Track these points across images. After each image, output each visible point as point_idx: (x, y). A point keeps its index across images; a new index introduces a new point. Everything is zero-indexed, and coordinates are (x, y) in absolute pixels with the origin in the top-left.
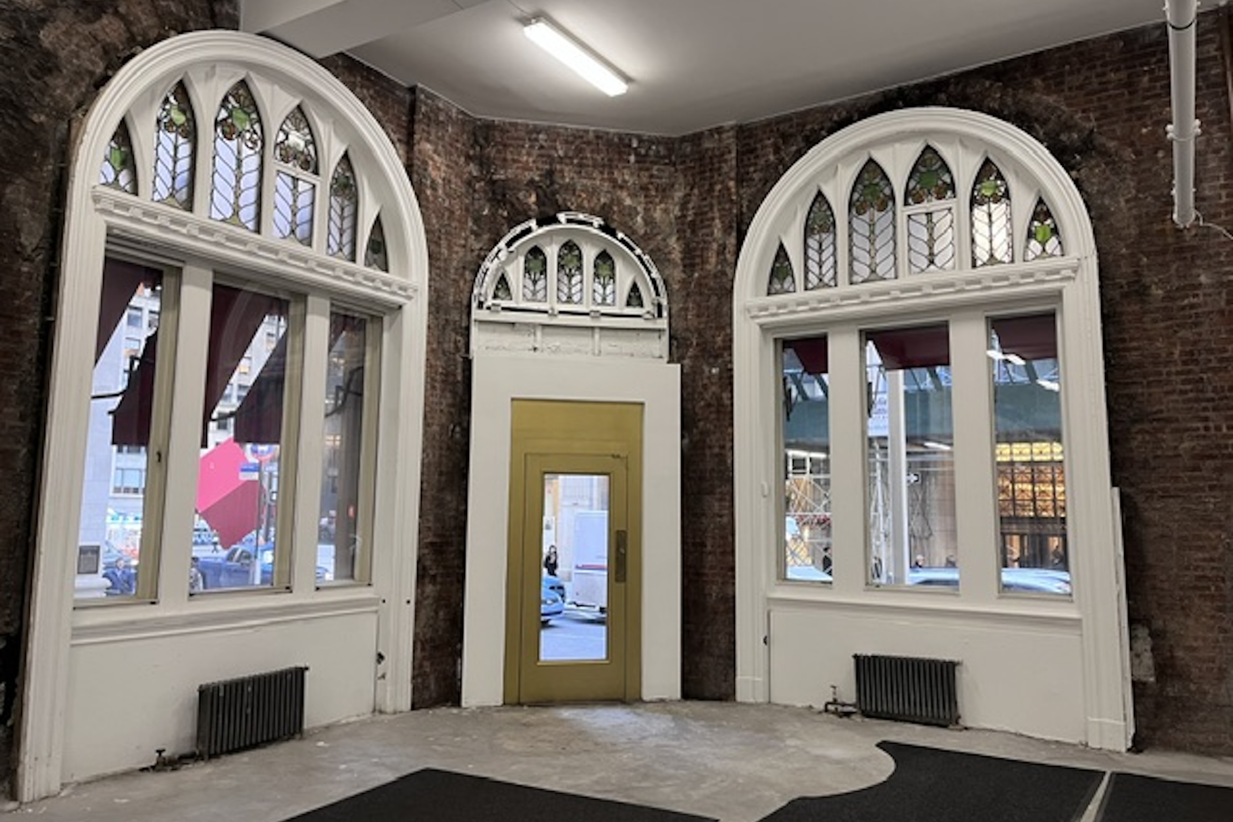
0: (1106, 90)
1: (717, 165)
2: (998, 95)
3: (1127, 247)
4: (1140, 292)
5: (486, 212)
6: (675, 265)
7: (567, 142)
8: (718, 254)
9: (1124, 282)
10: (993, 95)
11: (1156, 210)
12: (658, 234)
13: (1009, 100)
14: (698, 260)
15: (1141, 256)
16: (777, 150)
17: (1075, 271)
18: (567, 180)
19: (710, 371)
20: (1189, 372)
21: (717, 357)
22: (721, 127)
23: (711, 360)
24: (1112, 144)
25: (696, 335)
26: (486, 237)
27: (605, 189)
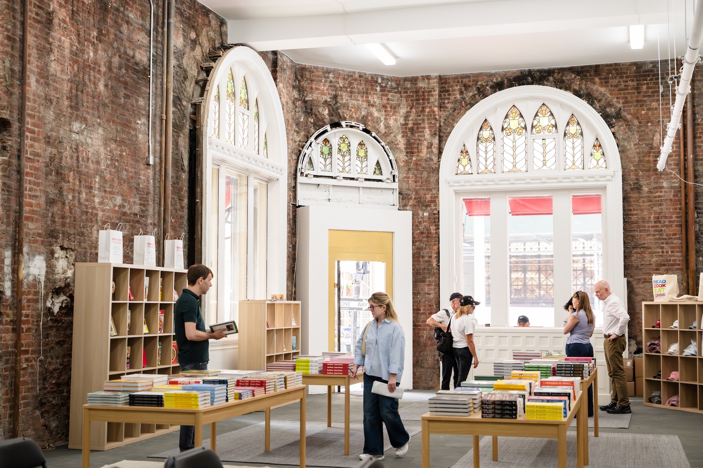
0: (627, 89)
1: (427, 97)
2: (578, 83)
3: (634, 166)
4: (638, 188)
5: (302, 120)
6: (401, 151)
7: (344, 79)
8: (428, 148)
9: (632, 183)
10: (576, 82)
11: (647, 151)
12: (392, 133)
13: (583, 86)
14: (415, 150)
15: (639, 171)
16: (461, 93)
17: (612, 177)
18: (344, 101)
19: (423, 214)
20: (657, 226)
21: (427, 206)
22: (430, 76)
23: (424, 208)
24: (629, 117)
25: (414, 193)
26: (302, 133)
27: (364, 107)
